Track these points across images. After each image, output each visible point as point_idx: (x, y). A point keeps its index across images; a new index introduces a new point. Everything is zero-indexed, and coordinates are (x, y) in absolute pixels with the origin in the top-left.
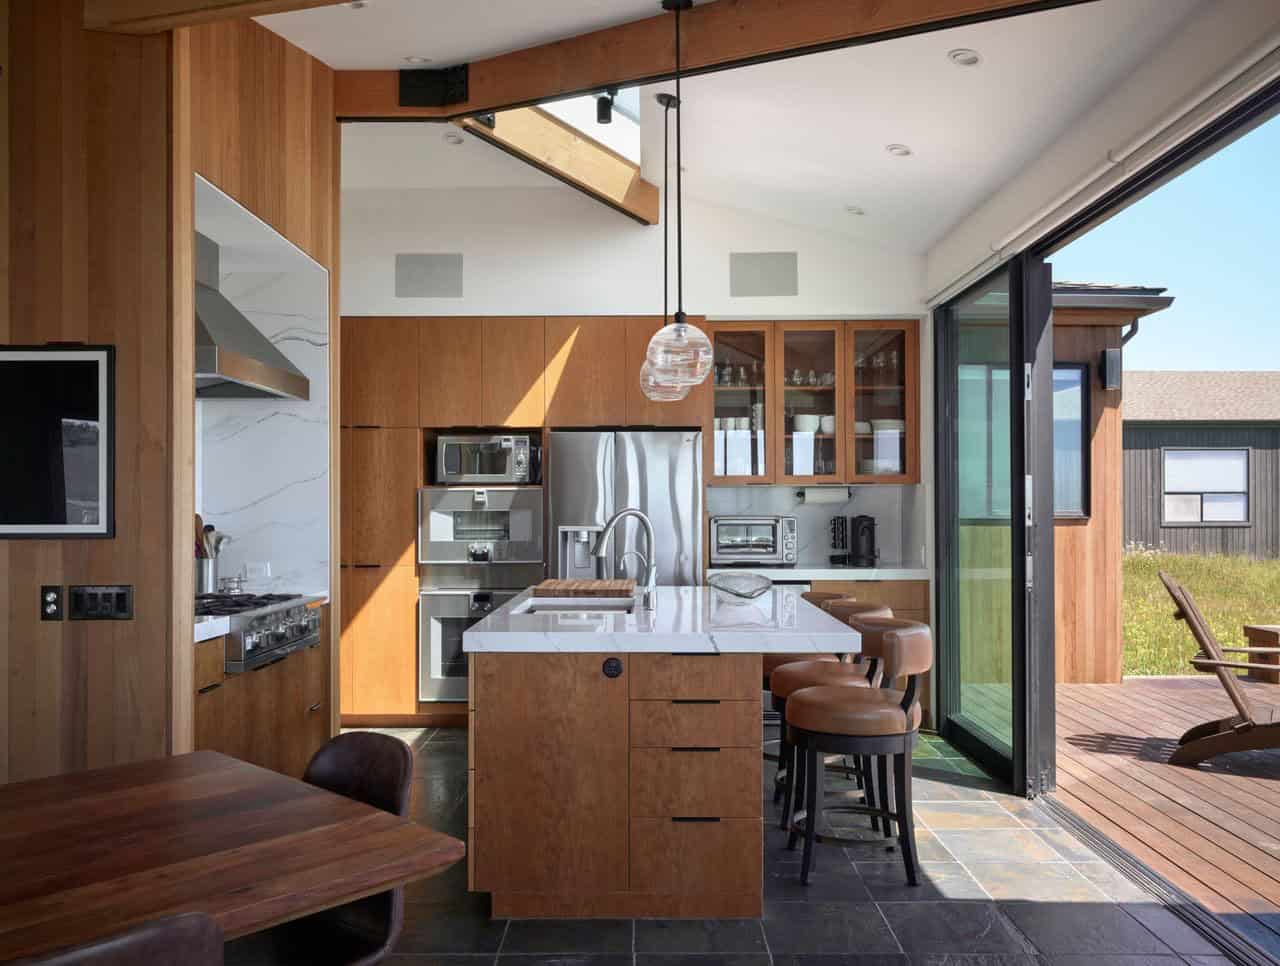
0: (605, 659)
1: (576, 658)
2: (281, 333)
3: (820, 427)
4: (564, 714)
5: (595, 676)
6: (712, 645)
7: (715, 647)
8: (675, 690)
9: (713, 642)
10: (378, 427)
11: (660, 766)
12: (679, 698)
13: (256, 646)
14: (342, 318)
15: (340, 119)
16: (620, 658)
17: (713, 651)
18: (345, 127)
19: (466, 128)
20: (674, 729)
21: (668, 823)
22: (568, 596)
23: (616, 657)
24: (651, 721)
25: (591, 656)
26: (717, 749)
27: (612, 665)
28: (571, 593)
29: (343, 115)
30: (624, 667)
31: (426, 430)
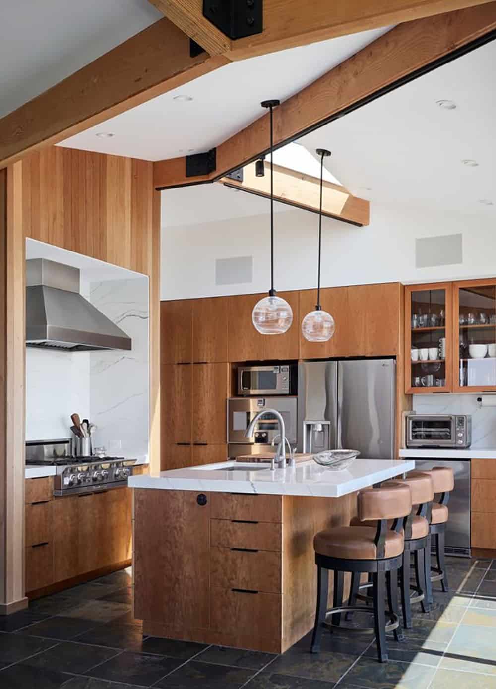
0: (198, 494)
1: (184, 493)
2: (126, 313)
3: (487, 353)
4: (177, 525)
5: (193, 504)
6: (252, 489)
7: (255, 491)
8: (234, 513)
9: (253, 487)
10: (206, 363)
11: (226, 559)
12: (237, 519)
13: (71, 483)
14: (161, 302)
15: (159, 189)
16: (206, 494)
17: (253, 492)
18: (163, 193)
19: (225, 184)
20: (234, 538)
21: (230, 592)
22: (254, 462)
23: (204, 493)
24: (221, 532)
25: (191, 492)
26: (256, 551)
27: (202, 498)
28: (256, 460)
29: (160, 186)
30: (208, 499)
31: (232, 363)
